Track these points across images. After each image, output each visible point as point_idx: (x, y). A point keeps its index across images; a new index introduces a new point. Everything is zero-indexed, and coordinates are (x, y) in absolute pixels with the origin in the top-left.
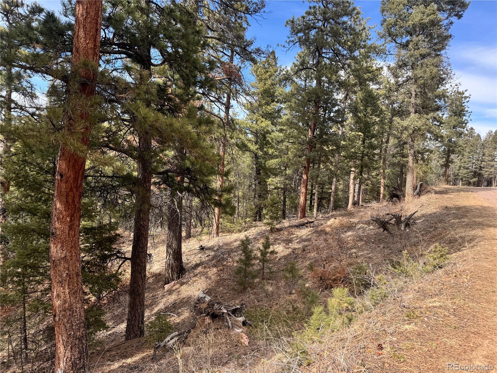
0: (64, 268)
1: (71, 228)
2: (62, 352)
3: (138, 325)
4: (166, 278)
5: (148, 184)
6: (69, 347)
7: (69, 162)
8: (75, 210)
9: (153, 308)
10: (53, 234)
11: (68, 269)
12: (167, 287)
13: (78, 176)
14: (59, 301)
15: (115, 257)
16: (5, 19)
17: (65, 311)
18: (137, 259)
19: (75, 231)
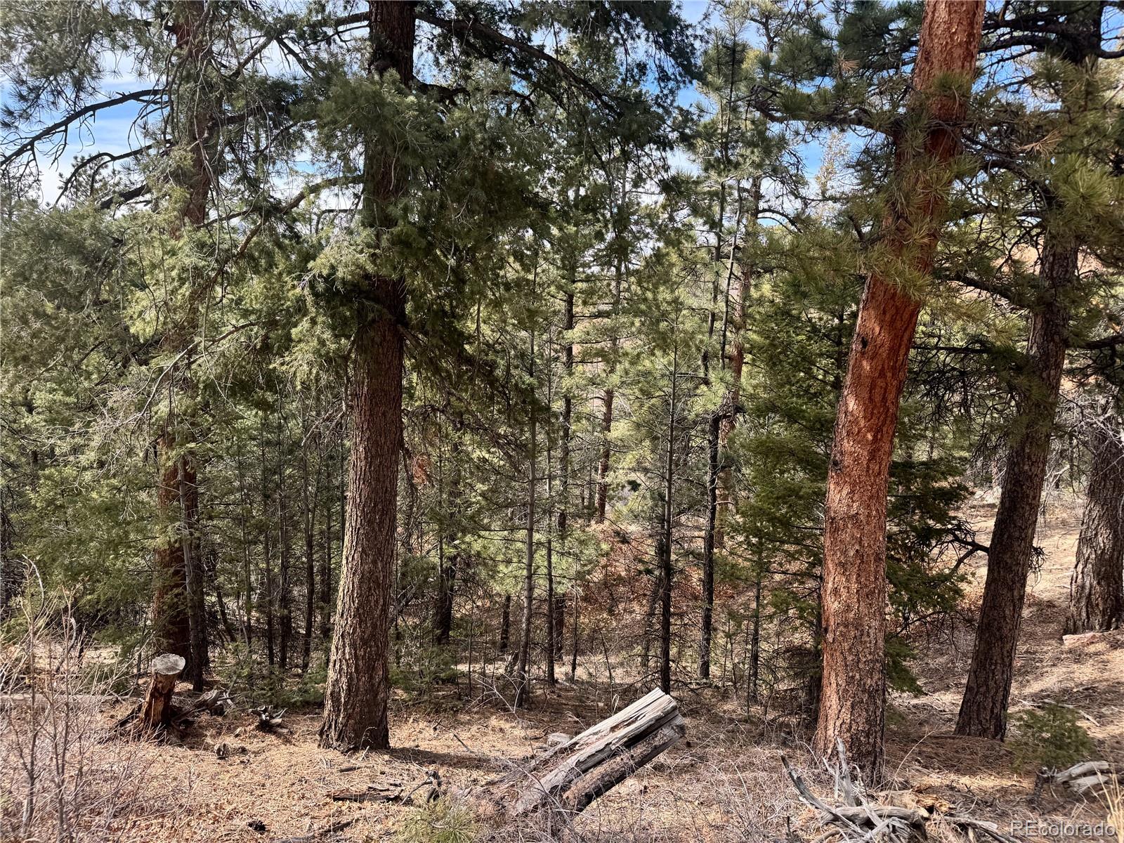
0: (853, 537)
1: (873, 456)
2: (835, 707)
3: (992, 708)
4: (1068, 619)
5: (1053, 372)
6: (849, 703)
7: (884, 313)
8: (885, 420)
9: (1028, 681)
10: (836, 463)
11: (860, 543)
12: (1069, 640)
13: (900, 345)
14: (836, 603)
15: (951, 537)
16: (763, 31)
17: (846, 626)
18: (1005, 553)
19: (880, 464)
